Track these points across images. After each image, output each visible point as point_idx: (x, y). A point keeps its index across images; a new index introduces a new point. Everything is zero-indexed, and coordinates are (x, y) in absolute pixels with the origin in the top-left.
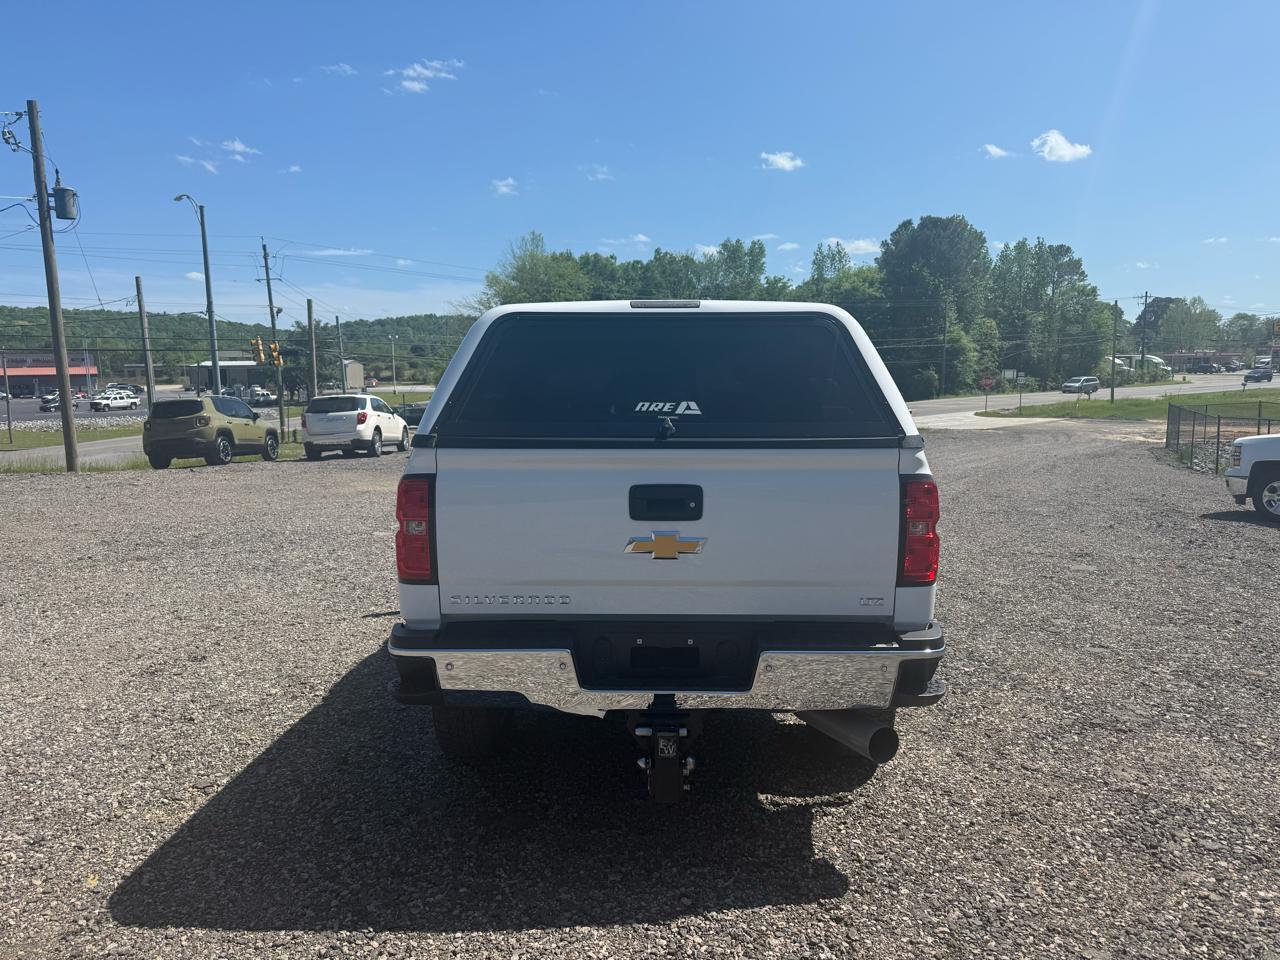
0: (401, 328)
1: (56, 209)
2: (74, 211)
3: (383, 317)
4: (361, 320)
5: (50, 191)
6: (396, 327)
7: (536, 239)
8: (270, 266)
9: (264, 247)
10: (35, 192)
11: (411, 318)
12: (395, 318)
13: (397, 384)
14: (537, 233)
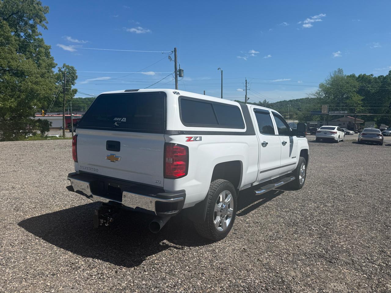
0: (297, 103)
1: (179, 74)
2: (183, 75)
3: (292, 99)
4: (285, 100)
5: (178, 70)
6: (296, 102)
7: (340, 71)
8: (247, 86)
9: (246, 80)
10: (174, 71)
11: (301, 99)
12: (295, 99)
13: (289, 120)
14: (340, 69)
